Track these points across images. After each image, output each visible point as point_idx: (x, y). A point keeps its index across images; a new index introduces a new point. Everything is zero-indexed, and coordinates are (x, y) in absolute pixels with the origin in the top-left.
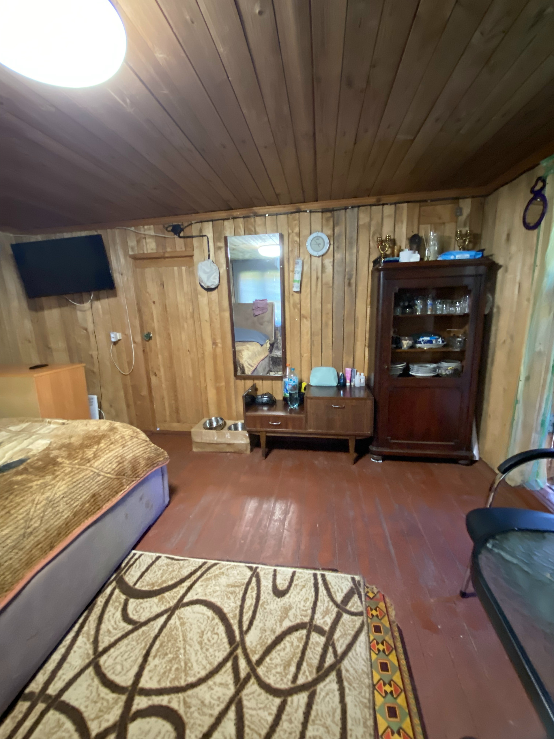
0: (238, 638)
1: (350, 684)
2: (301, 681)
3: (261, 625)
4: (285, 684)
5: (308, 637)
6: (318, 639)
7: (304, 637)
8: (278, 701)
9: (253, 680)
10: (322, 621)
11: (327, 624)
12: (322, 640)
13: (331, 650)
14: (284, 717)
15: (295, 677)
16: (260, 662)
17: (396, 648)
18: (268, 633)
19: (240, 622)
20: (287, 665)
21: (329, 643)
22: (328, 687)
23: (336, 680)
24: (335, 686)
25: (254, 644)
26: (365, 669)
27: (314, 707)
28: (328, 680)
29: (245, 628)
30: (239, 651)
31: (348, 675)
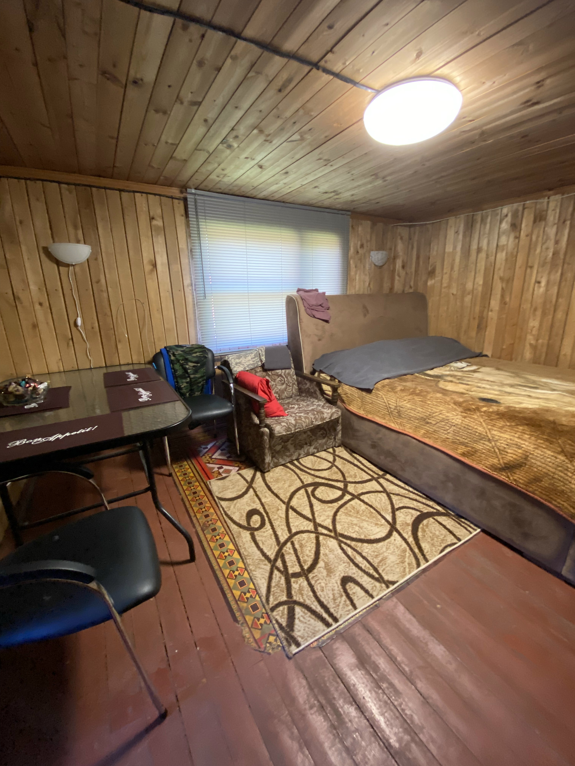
0: (340, 538)
1: (261, 560)
2: (289, 545)
3: (336, 553)
4: (296, 539)
5: (301, 566)
6: (294, 569)
7: (303, 565)
8: (294, 531)
9: (313, 530)
10: (299, 582)
11: (294, 583)
12: (291, 571)
13: (282, 569)
14: (286, 529)
15: (293, 544)
16: (317, 538)
17: (236, 602)
18: (327, 551)
19: (349, 546)
20: (301, 546)
21: (285, 572)
22: (272, 551)
23: (269, 556)
24: (269, 554)
25: (328, 542)
26: (254, 573)
27: (274, 540)
28: (274, 554)
29: (343, 545)
30: (332, 534)
31: (264, 563)
